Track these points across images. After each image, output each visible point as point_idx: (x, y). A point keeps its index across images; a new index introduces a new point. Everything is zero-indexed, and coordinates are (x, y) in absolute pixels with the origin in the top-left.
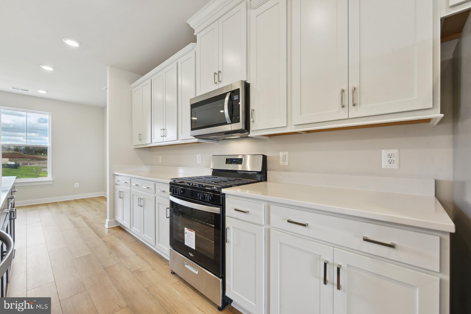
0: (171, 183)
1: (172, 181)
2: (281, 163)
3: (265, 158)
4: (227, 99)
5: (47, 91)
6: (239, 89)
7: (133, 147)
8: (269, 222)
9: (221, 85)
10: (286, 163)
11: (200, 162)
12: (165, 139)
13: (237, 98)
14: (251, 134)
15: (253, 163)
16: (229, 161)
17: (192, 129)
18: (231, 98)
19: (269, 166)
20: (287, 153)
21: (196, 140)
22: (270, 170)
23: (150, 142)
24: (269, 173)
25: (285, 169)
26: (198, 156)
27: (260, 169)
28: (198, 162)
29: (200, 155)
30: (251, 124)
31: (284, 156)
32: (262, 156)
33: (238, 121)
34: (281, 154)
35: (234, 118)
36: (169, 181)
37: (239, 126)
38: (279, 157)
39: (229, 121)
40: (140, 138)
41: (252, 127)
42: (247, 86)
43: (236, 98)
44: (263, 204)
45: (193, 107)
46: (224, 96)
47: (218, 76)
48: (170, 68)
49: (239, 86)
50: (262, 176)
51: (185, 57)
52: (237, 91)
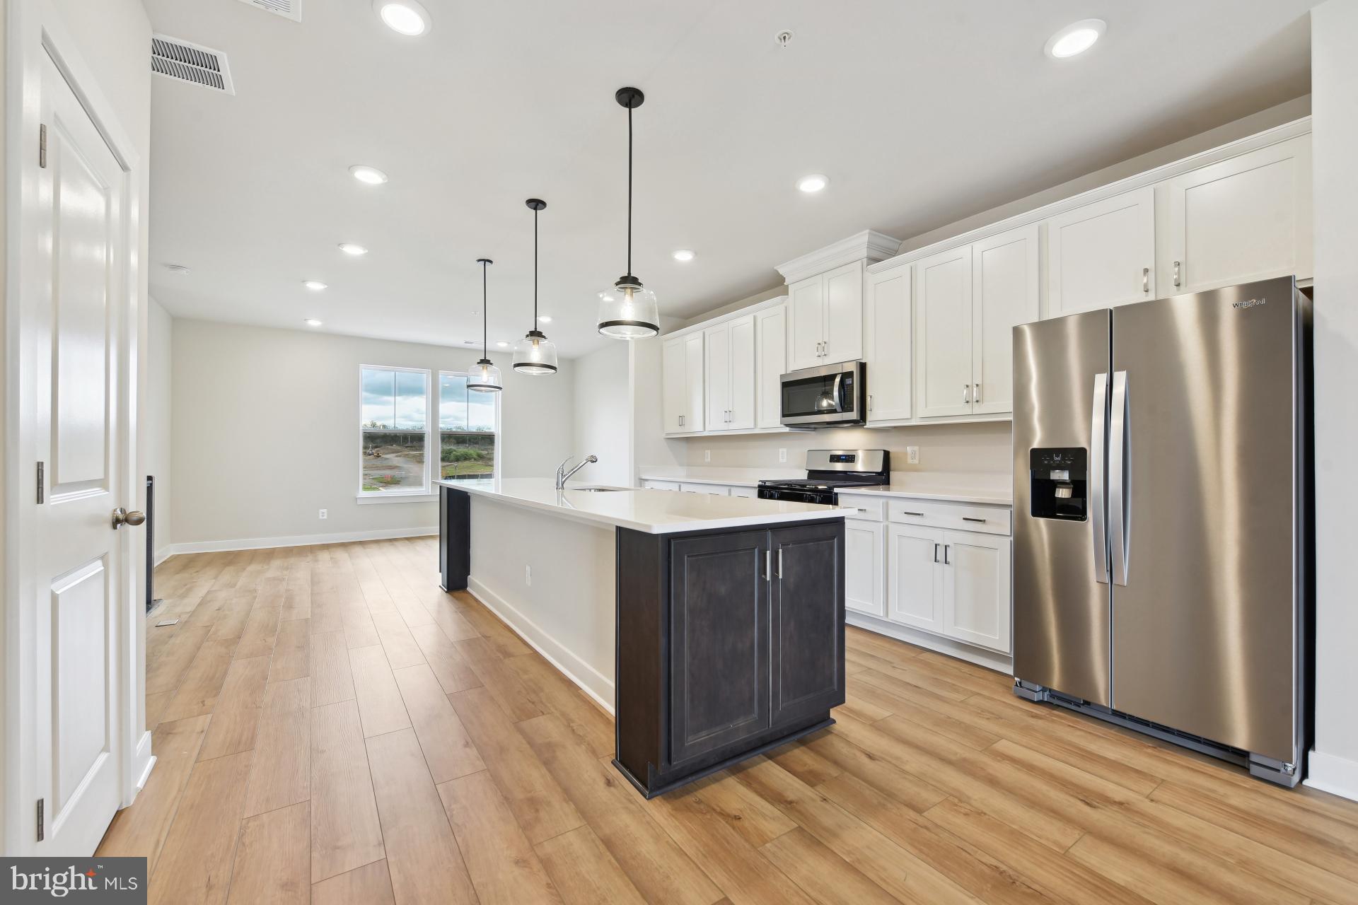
0: (759, 486)
1: (760, 483)
2: (910, 461)
3: (887, 455)
4: (838, 380)
5: (509, 343)
6: (852, 372)
7: (664, 436)
8: (887, 516)
9: (827, 361)
10: (916, 461)
11: (785, 461)
12: (732, 426)
13: (851, 382)
14: (868, 425)
15: (868, 460)
16: (835, 459)
17: (784, 415)
18: (842, 382)
19: (893, 464)
20: (916, 448)
21: (787, 429)
22: (894, 470)
23: (702, 429)
24: (892, 474)
25: (914, 469)
26: (783, 451)
27: (880, 470)
28: (781, 460)
29: (785, 450)
30: (868, 413)
31: (914, 453)
32: (883, 452)
33: (852, 410)
34: (909, 448)
35: (846, 406)
36: (756, 484)
37: (854, 415)
38: (906, 454)
39: (839, 409)
40: (682, 421)
41: (869, 417)
42: (863, 367)
43: (848, 381)
44: (881, 501)
45: (786, 385)
46: (833, 377)
47: (822, 348)
48: (741, 321)
49: (852, 367)
50: (882, 478)
51: (768, 311)
52: (850, 374)
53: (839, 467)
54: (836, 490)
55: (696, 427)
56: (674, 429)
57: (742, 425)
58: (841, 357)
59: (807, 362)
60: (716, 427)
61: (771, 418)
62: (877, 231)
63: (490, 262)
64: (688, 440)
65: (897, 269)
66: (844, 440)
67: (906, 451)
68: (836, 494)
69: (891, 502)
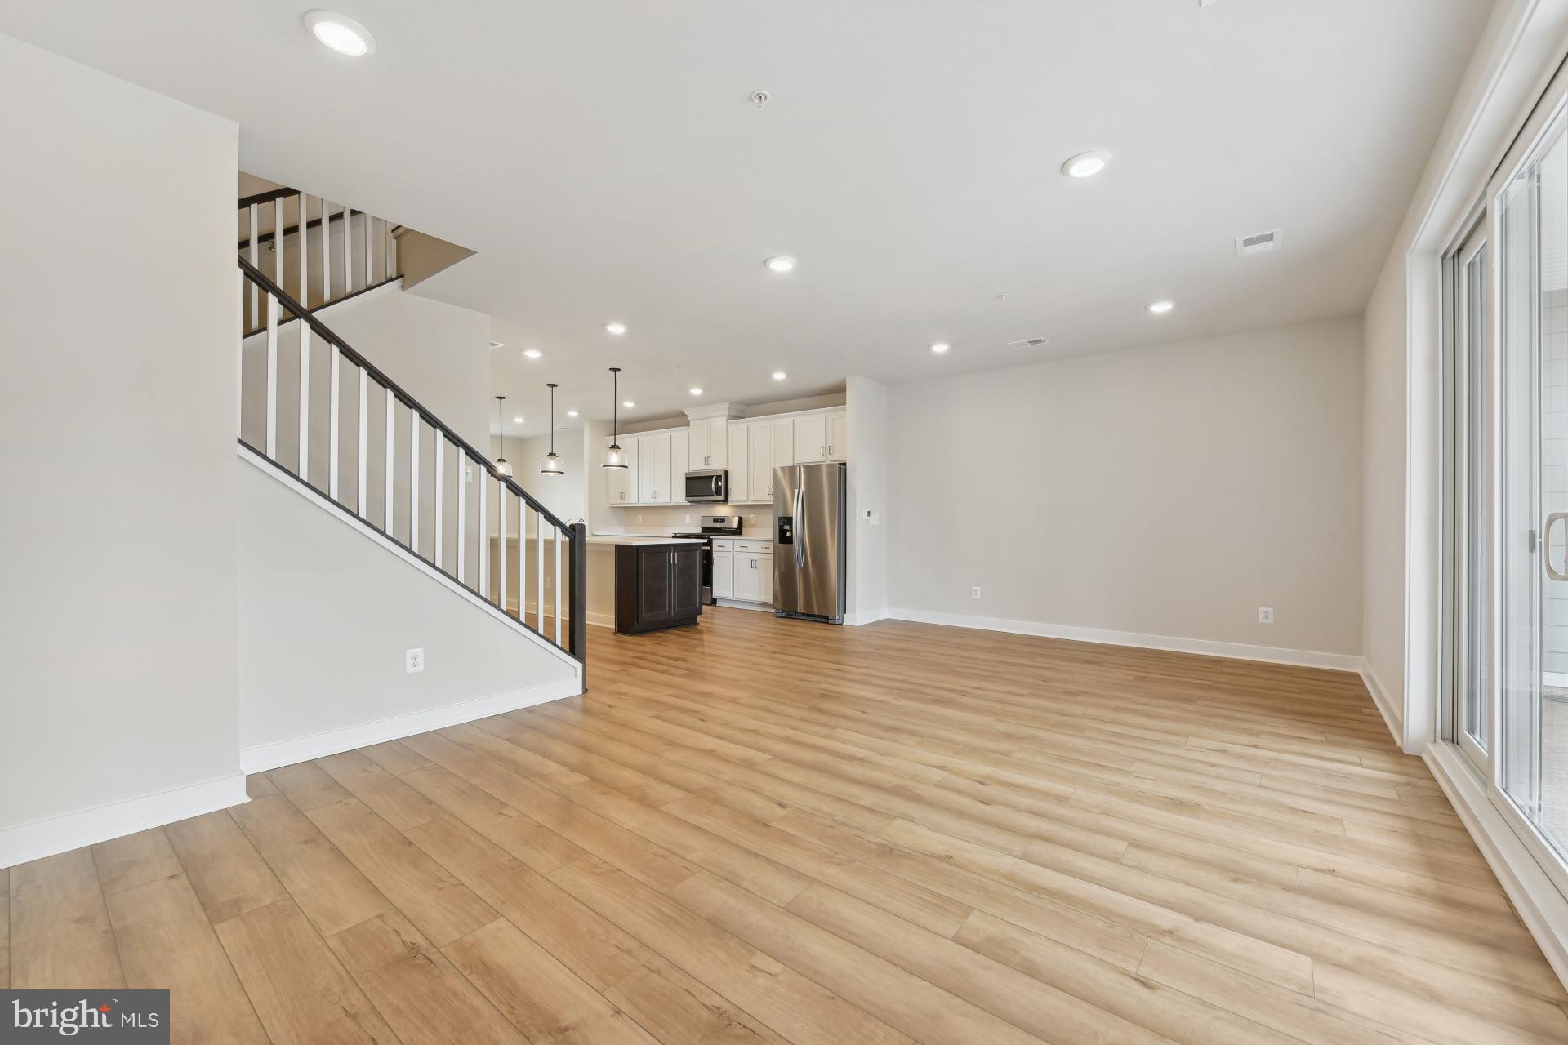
3: (740, 519)
4: (714, 478)
7: (610, 506)
8: (733, 549)
9: (709, 468)
11: (691, 522)
12: (657, 501)
13: (720, 480)
14: (729, 503)
15: (732, 522)
16: (716, 521)
17: (687, 496)
18: (716, 479)
19: (744, 524)
20: (755, 516)
21: (689, 504)
22: (744, 527)
23: (636, 502)
24: (743, 529)
25: (753, 526)
26: (689, 517)
27: (737, 527)
29: (691, 516)
30: (730, 496)
32: (738, 517)
33: (721, 494)
34: (751, 516)
35: (718, 492)
37: (721, 498)
38: (749, 519)
39: (715, 494)
40: (622, 495)
41: (731, 498)
42: (727, 473)
44: (731, 541)
45: (689, 479)
46: (713, 476)
47: (707, 460)
48: (663, 435)
49: (721, 473)
50: (738, 532)
51: (678, 433)
52: (720, 476)
53: (718, 525)
54: (711, 537)
55: (633, 500)
56: (618, 502)
57: (663, 500)
58: (716, 466)
59: (699, 467)
60: (646, 500)
61: (680, 497)
62: (733, 403)
63: (504, 398)
64: (626, 508)
65: (741, 425)
66: (722, 511)
67: (750, 517)
68: (712, 539)
69: (735, 542)
